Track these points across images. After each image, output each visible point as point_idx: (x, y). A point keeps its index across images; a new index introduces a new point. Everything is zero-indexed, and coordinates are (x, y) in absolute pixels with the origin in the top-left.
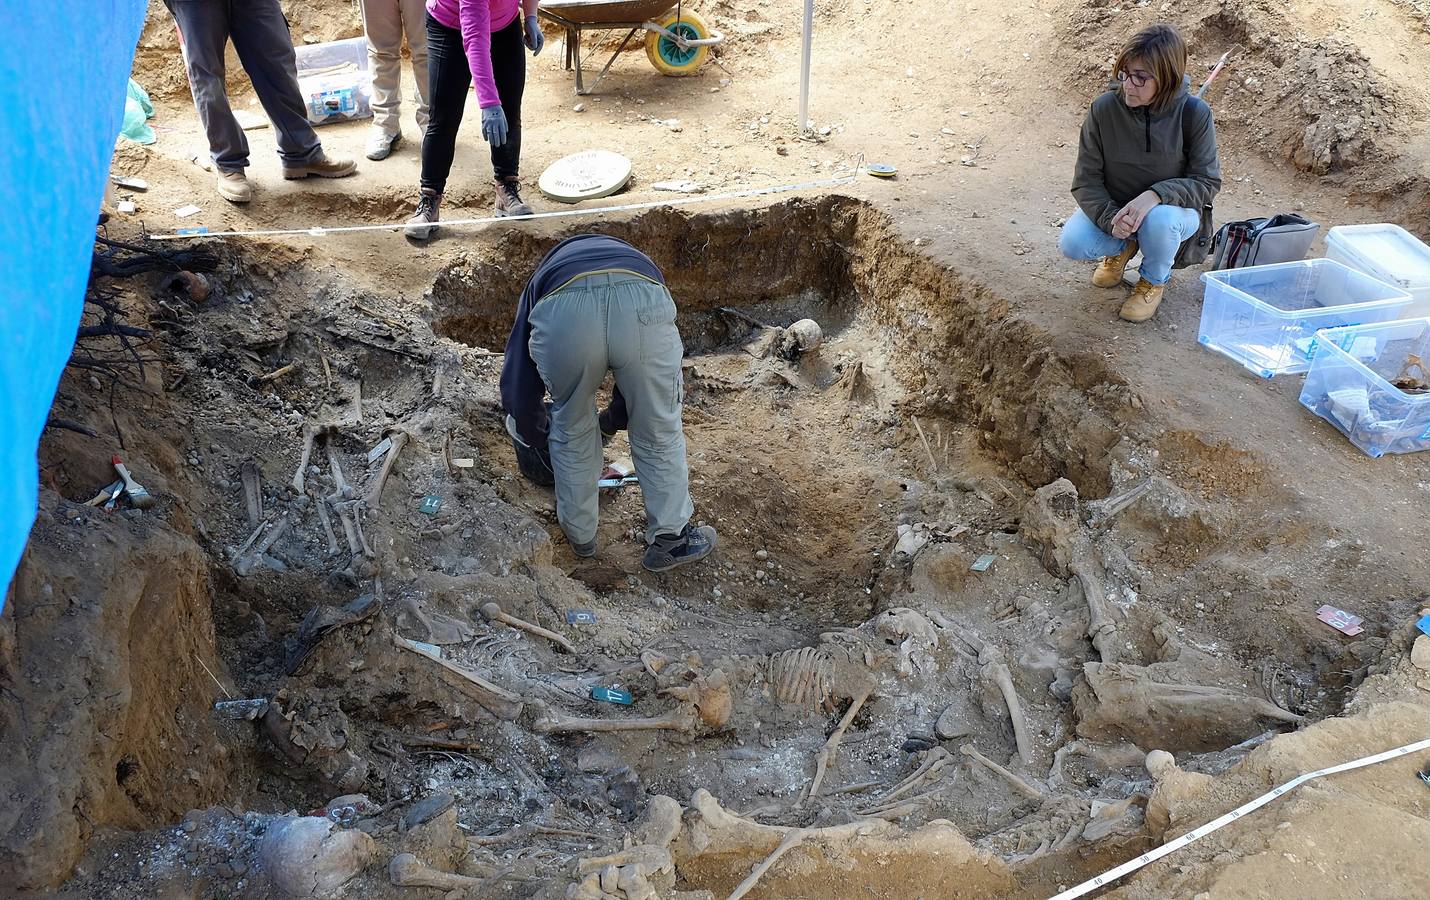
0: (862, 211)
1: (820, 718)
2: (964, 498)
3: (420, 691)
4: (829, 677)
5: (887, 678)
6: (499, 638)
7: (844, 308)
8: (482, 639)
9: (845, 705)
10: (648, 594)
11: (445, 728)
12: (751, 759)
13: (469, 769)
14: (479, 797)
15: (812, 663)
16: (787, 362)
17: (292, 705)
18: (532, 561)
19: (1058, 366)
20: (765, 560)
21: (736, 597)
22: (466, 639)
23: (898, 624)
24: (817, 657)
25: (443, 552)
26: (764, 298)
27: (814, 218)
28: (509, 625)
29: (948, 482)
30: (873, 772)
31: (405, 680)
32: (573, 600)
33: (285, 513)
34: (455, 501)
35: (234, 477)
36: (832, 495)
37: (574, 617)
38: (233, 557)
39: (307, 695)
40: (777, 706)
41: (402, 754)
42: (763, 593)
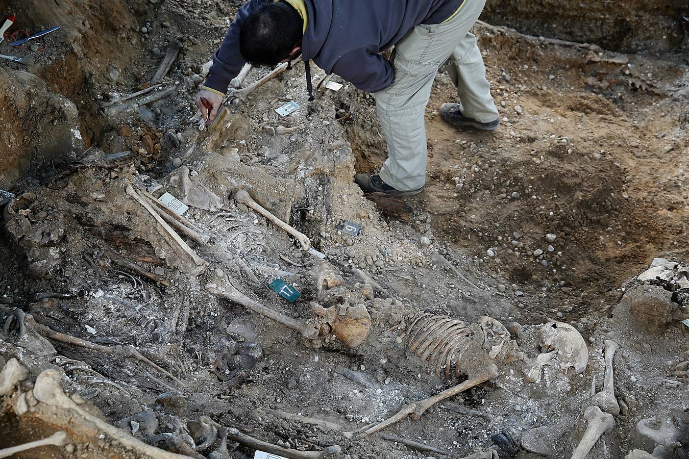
1: (437, 380)
3: (139, 229)
4: (459, 351)
5: (514, 376)
6: (238, 218)
8: (228, 214)
9: (463, 378)
10: (425, 232)
11: (153, 263)
12: (359, 383)
13: (142, 296)
14: (125, 316)
15: (449, 334)
17: (32, 205)
18: (333, 175)
20: (549, 242)
21: (505, 262)
22: (213, 210)
23: (549, 336)
24: (458, 331)
25: (271, 146)
28: (255, 211)
30: (455, 443)
31: (129, 219)
32: (351, 214)
33: (177, 82)
34: (306, 112)
35: (164, 48)
36: (664, 212)
37: (343, 227)
38: (113, 101)
39: (56, 204)
40: (404, 355)
41: (104, 267)
42: (531, 268)
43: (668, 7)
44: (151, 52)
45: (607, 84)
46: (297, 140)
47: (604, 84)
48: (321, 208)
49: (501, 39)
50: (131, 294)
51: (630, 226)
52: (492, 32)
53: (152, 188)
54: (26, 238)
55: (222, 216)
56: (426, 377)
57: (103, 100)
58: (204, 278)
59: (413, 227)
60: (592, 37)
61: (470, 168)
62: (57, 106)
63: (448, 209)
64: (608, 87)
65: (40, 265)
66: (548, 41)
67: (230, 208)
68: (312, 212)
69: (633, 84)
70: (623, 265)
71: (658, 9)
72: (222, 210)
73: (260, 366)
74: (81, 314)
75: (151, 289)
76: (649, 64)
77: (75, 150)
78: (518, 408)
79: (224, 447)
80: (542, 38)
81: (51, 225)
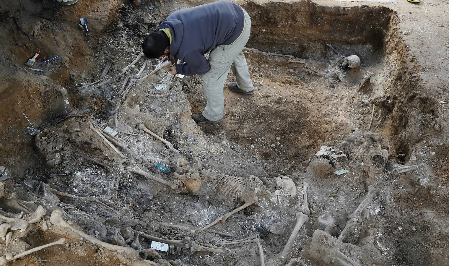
0: (393, 15)
1: (231, 204)
2: (372, 144)
3: (95, 143)
4: (241, 191)
5: (265, 201)
6: (140, 136)
7: (379, 54)
8: (136, 135)
9: (243, 203)
10: (224, 139)
11: (102, 158)
12: (197, 208)
13: (98, 173)
14: (91, 183)
15: (236, 184)
16: (342, 71)
17: (48, 135)
18: (182, 115)
19: (419, 100)
20: (277, 141)
21: (259, 150)
22: (129, 133)
23: (279, 182)
24: (240, 182)
25: (154, 104)
26: (348, 43)
27: (372, 15)
28: (148, 133)
29: (368, 135)
30: (241, 232)
31: (91, 139)
32: (191, 132)
33: (111, 77)
34: (169, 88)
35: (106, 63)
36: (324, 126)
37: (187, 138)
38: (83, 87)
39: (58, 134)
40: (217, 194)
41: (81, 161)
42: (270, 152)
43: (320, 40)
44: (100, 64)
45: (298, 72)
46: (165, 100)
47: (297, 72)
48: (177, 130)
49: (252, 54)
50: (93, 173)
51: (311, 132)
52: (248, 51)
53: (101, 124)
54: (45, 150)
55: (133, 136)
56: (227, 203)
57: (79, 86)
58: (126, 164)
59: (218, 137)
60: (290, 52)
61: (242, 110)
62: (58, 90)
63: (233, 128)
64: (298, 73)
65: (52, 161)
66: (272, 54)
67: (137, 132)
68: (173, 132)
69: (308, 72)
70: (309, 149)
71: (316, 40)
72: (133, 133)
73: (153, 203)
74: (71, 183)
75: (102, 171)
76: (314, 63)
77: (66, 109)
78: (267, 215)
79: (137, 240)
80: (269, 53)
81: (56, 143)
